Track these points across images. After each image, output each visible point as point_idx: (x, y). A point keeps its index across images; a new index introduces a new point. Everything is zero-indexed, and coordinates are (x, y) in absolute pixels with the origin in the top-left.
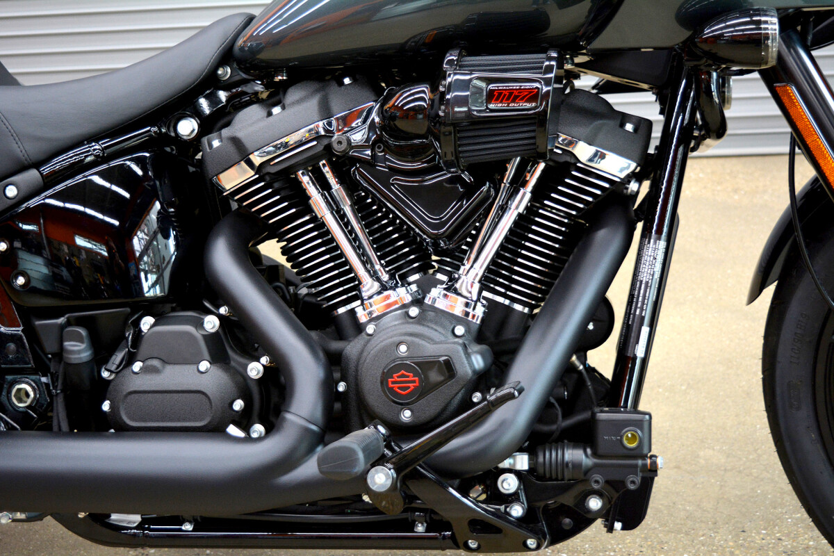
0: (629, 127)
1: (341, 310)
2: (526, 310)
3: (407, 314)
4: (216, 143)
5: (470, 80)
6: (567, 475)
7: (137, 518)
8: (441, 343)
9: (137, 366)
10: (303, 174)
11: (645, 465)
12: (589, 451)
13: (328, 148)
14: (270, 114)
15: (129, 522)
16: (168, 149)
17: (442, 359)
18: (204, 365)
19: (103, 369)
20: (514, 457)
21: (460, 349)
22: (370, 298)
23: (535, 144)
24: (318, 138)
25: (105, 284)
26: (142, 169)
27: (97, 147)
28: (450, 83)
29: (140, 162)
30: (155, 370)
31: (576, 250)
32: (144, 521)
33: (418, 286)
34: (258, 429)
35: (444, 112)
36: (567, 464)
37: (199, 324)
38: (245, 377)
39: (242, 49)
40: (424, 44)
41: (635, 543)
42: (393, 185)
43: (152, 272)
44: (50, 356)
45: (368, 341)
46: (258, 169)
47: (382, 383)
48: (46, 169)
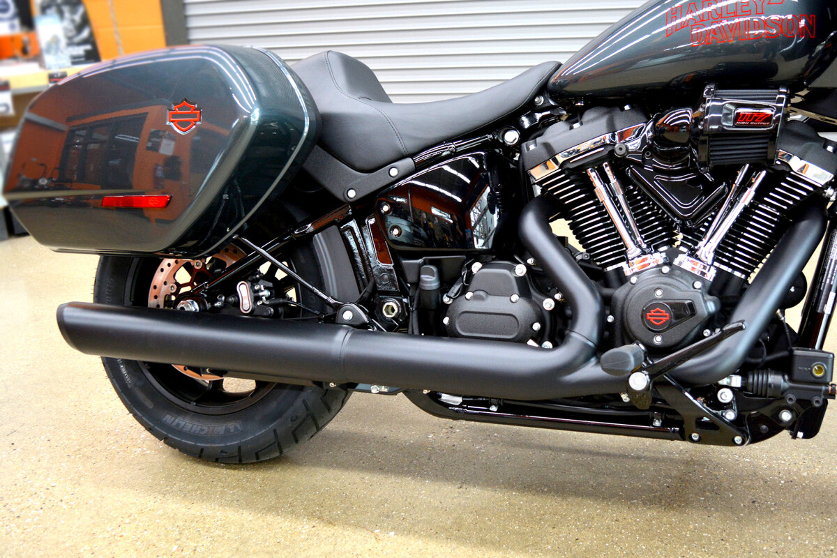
0: (830, 149)
1: (610, 269)
2: (743, 276)
3: (661, 271)
4: (532, 147)
5: (724, 105)
6: (769, 393)
7: (459, 400)
8: (686, 291)
9: (469, 295)
10: (591, 171)
11: (827, 391)
12: (786, 377)
13: (612, 152)
14: (571, 128)
15: (454, 402)
16: (497, 151)
17: (687, 302)
18: (515, 297)
19: (445, 296)
20: (731, 378)
21: (700, 296)
22: (633, 259)
23: (766, 152)
24: (604, 145)
25: (450, 241)
26: (479, 163)
27: (453, 146)
28: (708, 108)
29: (478, 157)
30: (481, 298)
31: (784, 235)
32: (464, 402)
33: (666, 254)
34: (548, 344)
35: (703, 126)
36: (770, 385)
37: (512, 269)
38: (542, 309)
39: (554, 84)
40: (685, 83)
41: (800, 456)
42: (656, 180)
43: (481, 238)
44: (409, 285)
45: (632, 288)
46: (561, 166)
47: (642, 317)
48: (417, 159)
